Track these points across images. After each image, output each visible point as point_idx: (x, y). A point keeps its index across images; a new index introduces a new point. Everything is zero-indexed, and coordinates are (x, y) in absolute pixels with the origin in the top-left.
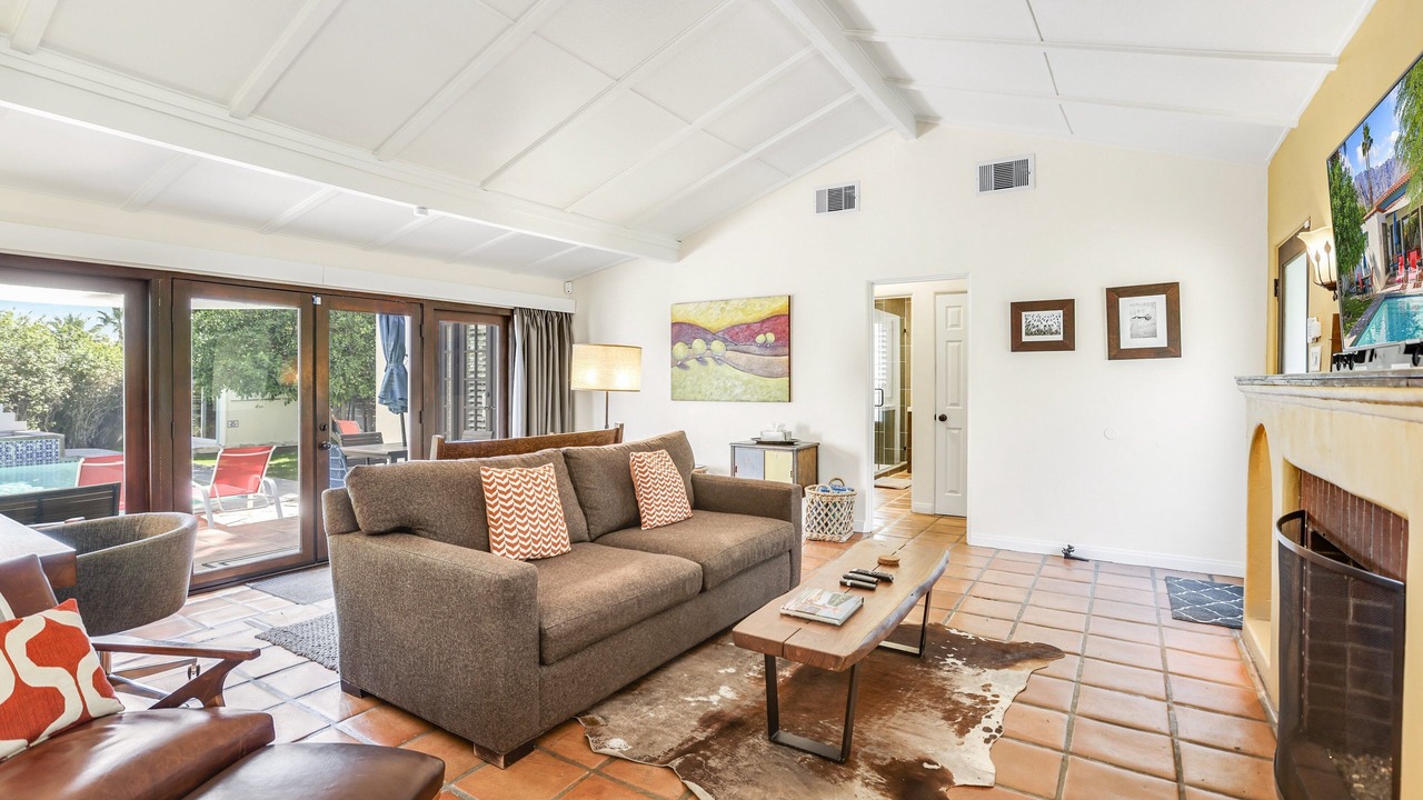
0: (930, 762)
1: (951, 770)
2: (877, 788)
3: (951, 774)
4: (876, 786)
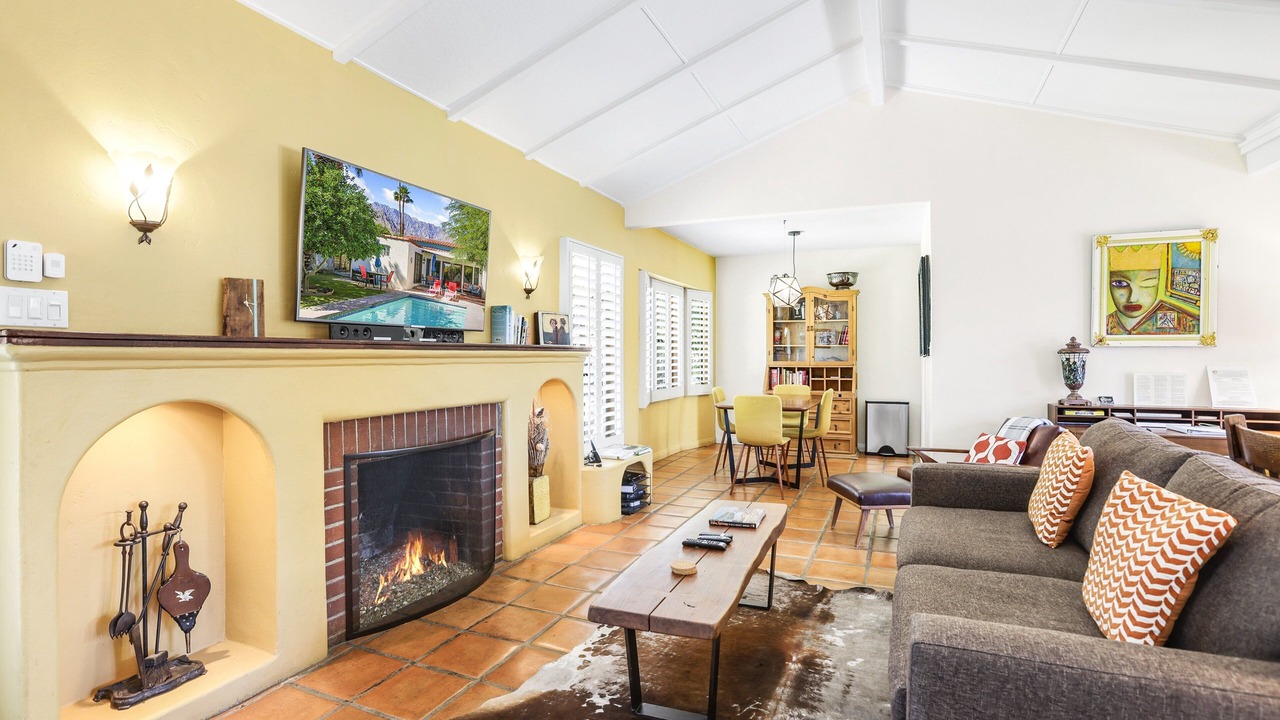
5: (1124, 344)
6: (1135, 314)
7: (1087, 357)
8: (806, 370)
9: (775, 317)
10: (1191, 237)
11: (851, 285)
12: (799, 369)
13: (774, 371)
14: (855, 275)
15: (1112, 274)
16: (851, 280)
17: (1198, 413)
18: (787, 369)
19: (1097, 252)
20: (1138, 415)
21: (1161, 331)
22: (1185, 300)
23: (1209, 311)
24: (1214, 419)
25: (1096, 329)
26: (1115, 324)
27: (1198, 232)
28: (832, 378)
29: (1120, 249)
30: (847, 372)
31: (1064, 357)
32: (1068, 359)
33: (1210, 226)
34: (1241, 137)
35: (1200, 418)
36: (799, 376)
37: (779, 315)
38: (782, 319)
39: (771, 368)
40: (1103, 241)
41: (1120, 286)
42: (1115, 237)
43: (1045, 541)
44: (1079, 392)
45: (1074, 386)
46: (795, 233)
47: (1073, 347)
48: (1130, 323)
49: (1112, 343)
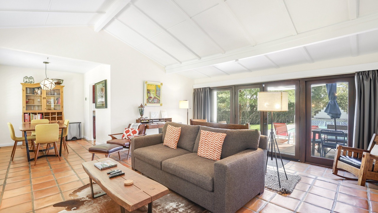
0: (75, 209)
1: (69, 212)
2: (80, 199)
3: (68, 211)
4: (81, 199)
5: (150, 105)
6: (151, 99)
7: (144, 108)
8: (42, 114)
9: (27, 93)
10: (159, 84)
11: (61, 84)
12: (38, 113)
13: (26, 115)
14: (63, 81)
15: (147, 90)
16: (61, 82)
17: (162, 119)
18: (33, 113)
19: (145, 85)
20: (153, 120)
21: (154, 103)
22: (158, 96)
23: (162, 99)
24: (163, 120)
25: (145, 102)
26: (148, 101)
27: (160, 83)
28: (53, 116)
29: (149, 85)
30: (60, 114)
31: (140, 108)
32: (141, 109)
33: (161, 82)
34: (166, 67)
35: (162, 120)
36: (39, 116)
37: (28, 92)
38: (29, 94)
39: (24, 113)
40: (146, 82)
41: (149, 93)
42: (148, 82)
43: (174, 148)
44: (143, 116)
45: (142, 115)
46: (46, 63)
47: (142, 106)
48: (150, 101)
49: (148, 105)
